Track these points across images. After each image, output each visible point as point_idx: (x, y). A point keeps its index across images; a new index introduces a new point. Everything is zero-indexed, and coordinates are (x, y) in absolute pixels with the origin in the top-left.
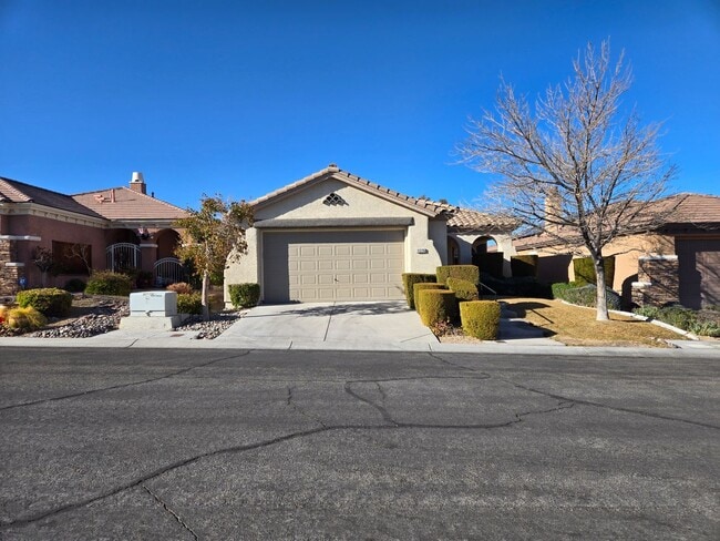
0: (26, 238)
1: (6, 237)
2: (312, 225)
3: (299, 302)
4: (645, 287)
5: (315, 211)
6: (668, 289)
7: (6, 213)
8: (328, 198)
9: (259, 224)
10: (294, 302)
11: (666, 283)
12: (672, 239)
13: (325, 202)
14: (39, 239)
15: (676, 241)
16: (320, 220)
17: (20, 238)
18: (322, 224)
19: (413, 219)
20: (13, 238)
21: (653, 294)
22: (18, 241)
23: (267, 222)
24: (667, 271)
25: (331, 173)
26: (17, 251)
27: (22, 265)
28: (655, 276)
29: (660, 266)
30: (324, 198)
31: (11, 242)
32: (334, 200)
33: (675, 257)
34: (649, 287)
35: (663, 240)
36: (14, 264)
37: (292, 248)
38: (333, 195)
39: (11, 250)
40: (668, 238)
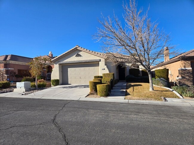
0: (9, 69)
1: (5, 69)
2: (72, 63)
3: (71, 84)
4: (179, 79)
5: (74, 59)
6: (188, 80)
7: (5, 63)
8: (77, 55)
9: (59, 63)
10: (70, 84)
11: (187, 77)
12: (190, 62)
13: (76, 56)
14: (13, 69)
15: (191, 63)
16: (75, 61)
17: (8, 69)
18: (75, 62)
19: (100, 60)
20: (6, 69)
21: (183, 81)
22: (8, 70)
23: (61, 63)
24: (188, 73)
25: (77, 48)
26: (7, 72)
27: (8, 75)
28: (183, 75)
29: (185, 72)
30: (76, 55)
31: (6, 70)
32: (78, 55)
33: (191, 68)
34: (181, 79)
35: (186, 63)
36: (6, 75)
37: (69, 69)
38: (78, 54)
39: (6, 72)
40: (188, 62)
